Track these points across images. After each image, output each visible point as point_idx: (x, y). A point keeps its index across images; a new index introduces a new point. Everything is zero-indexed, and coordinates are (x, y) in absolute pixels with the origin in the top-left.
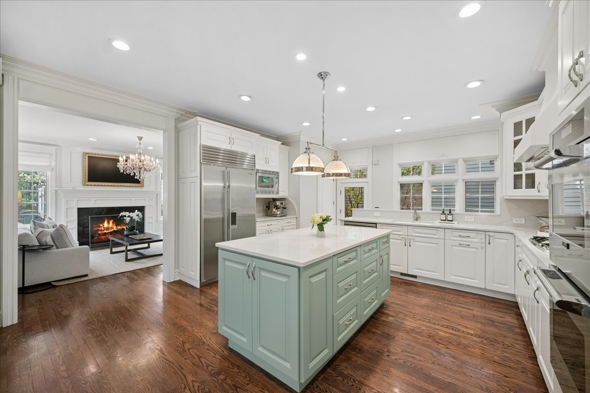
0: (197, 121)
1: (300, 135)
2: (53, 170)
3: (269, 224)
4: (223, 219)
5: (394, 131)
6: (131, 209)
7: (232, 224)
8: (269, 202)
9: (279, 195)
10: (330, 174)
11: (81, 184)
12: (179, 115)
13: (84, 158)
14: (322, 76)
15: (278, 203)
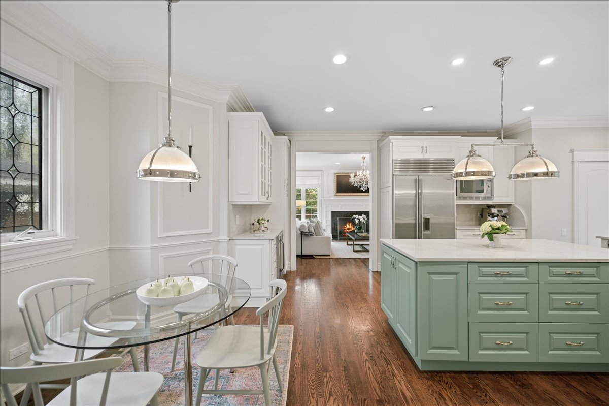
0: (390, 140)
1: (531, 121)
2: (320, 187)
4: (414, 224)
6: (360, 213)
7: (424, 230)
8: (483, 209)
9: (493, 201)
10: (518, 175)
11: (333, 195)
12: (380, 137)
13: (334, 177)
15: (494, 211)
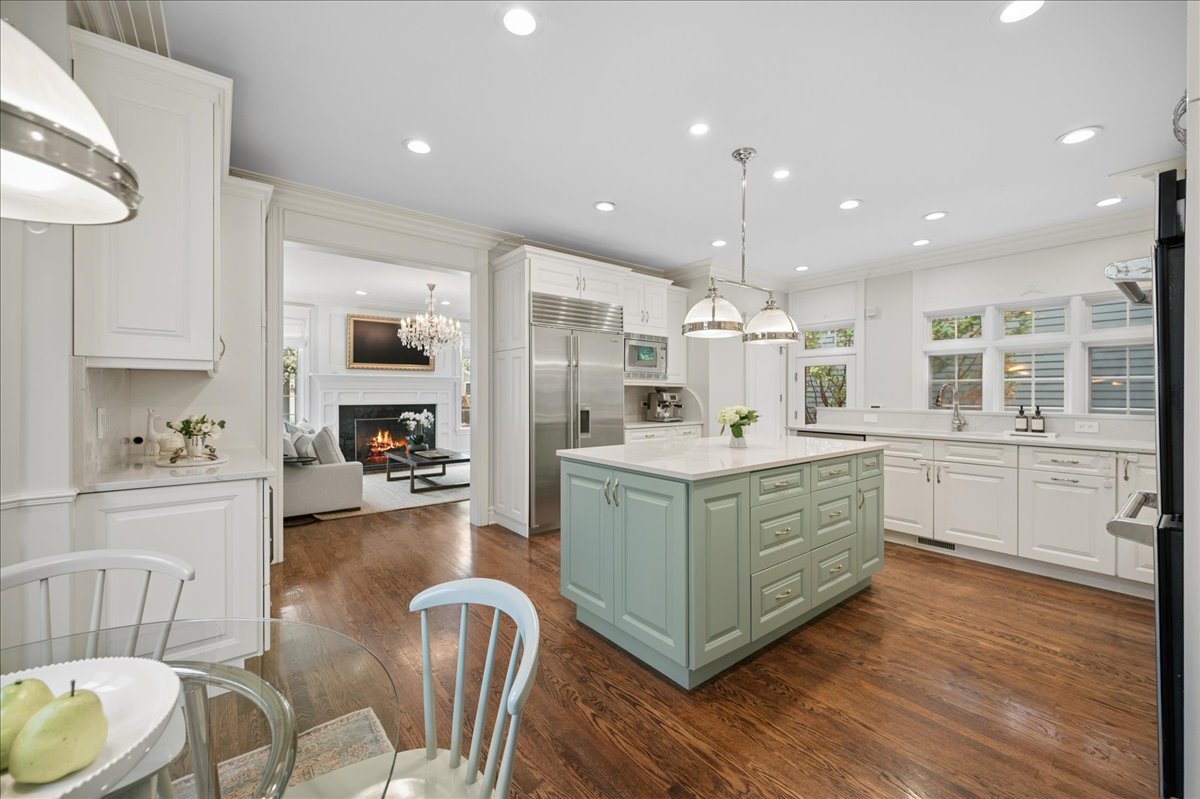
0: (525, 252)
1: (709, 265)
2: (306, 344)
3: (649, 434)
4: (567, 424)
5: (911, 244)
6: (418, 409)
7: (582, 431)
8: (650, 395)
9: (668, 381)
10: (757, 336)
11: (344, 366)
12: (495, 245)
13: (347, 324)
14: (738, 155)
15: (666, 396)
